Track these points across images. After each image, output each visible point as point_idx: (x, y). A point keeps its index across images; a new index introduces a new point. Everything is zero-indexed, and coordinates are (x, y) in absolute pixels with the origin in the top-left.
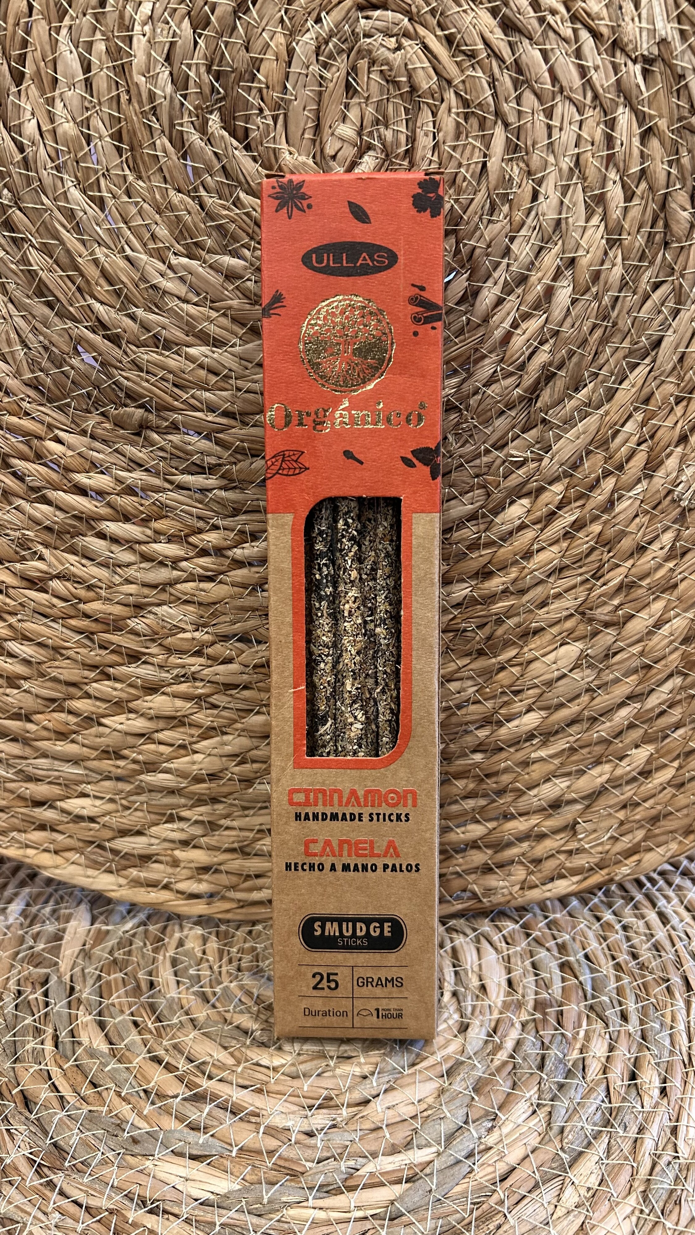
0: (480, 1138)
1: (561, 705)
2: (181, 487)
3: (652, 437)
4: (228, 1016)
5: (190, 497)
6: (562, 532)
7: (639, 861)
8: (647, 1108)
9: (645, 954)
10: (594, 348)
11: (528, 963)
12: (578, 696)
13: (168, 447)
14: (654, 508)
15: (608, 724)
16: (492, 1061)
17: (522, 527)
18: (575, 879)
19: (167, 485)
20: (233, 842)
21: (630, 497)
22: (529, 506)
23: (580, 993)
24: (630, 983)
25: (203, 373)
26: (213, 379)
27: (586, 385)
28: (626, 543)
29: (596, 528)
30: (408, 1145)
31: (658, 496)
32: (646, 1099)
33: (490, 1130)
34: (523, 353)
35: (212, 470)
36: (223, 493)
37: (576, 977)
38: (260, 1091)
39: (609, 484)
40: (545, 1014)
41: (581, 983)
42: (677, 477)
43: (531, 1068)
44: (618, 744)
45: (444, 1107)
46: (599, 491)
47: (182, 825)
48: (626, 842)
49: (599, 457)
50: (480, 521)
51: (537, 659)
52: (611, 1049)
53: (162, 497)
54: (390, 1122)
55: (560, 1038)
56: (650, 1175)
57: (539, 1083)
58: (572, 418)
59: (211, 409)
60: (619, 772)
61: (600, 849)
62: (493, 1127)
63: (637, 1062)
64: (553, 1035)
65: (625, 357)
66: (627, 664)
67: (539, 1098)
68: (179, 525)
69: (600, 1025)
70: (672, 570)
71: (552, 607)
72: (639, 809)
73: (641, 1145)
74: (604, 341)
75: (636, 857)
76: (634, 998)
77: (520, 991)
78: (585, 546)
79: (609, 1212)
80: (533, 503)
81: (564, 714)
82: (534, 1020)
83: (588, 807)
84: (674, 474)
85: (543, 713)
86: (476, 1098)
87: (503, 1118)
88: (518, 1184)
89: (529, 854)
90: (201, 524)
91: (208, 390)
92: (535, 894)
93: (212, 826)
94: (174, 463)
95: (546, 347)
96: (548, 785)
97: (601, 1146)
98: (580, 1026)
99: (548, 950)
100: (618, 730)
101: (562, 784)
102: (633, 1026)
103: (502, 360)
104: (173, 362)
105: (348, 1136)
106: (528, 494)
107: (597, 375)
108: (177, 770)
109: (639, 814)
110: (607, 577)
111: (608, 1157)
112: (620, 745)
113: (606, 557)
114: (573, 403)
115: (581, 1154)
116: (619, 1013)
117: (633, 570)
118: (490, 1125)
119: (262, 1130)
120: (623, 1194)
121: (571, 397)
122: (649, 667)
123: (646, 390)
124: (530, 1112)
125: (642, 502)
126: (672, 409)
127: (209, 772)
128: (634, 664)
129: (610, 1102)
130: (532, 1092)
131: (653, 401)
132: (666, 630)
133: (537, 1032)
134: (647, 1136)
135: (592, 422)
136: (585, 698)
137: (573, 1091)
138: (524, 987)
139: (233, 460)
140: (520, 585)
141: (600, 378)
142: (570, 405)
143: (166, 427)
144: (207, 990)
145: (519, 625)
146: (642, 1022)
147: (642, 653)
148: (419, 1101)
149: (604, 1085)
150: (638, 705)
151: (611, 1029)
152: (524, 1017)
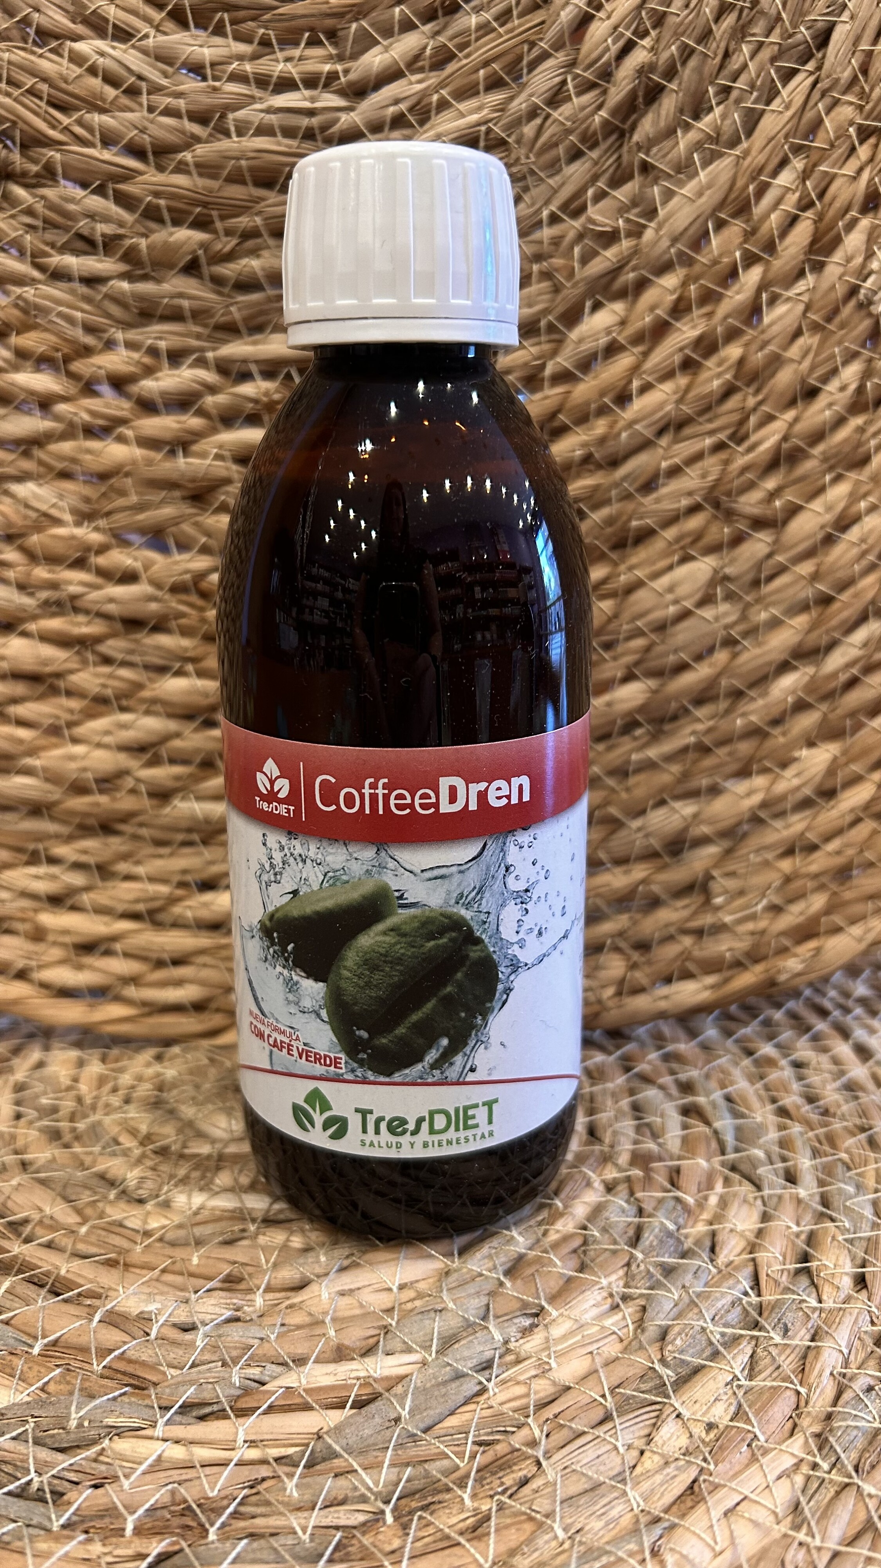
0: (506, 1342)
1: (682, 667)
2: (58, 275)
3: (821, 195)
4: (88, 1160)
5: (72, 292)
6: (677, 359)
7: (818, 950)
8: (829, 1304)
9: (831, 1094)
10: (723, 45)
11: (625, 1103)
12: (711, 650)
13: (39, 207)
14: (829, 319)
15: (761, 702)
16: (545, 1234)
17: (612, 350)
18: (710, 980)
19: (36, 274)
20: (137, 901)
21: (789, 299)
22: (622, 313)
23: (714, 1145)
24: (802, 1134)
25: (96, 83)
26: (111, 92)
27: (711, 109)
28: (785, 377)
29: (734, 351)
30: (369, 1352)
31: (832, 296)
32: (827, 1292)
33: (526, 1332)
34: (607, 49)
35: (109, 245)
36: (125, 285)
37: (708, 1123)
38: (111, 1264)
39: (752, 277)
40: (647, 1170)
41: (716, 1132)
42: (863, 265)
43: (615, 1242)
44: (778, 739)
45: (445, 1295)
46: (736, 287)
47: (54, 870)
48: (794, 915)
49: (735, 229)
50: (543, 338)
51: (639, 584)
52: (765, 1217)
53: (29, 292)
54: (340, 1314)
55: (672, 1203)
56: (835, 1403)
57: (628, 1265)
58: (690, 162)
59: (108, 140)
60: (781, 787)
61: (750, 926)
62: (533, 1326)
63: (811, 1239)
64: (660, 1201)
65: (773, 59)
66: (791, 591)
67: (626, 1285)
68: (53, 338)
69: (746, 1188)
70: (861, 430)
71: (664, 491)
72: (817, 855)
73: (816, 1358)
74: (740, 32)
75: (812, 944)
76: (808, 1153)
77: (607, 1140)
78: (716, 383)
79: (747, 1466)
80: (630, 310)
81: (688, 679)
82: (628, 1179)
83: (728, 852)
84: (859, 260)
85: (652, 683)
86: (508, 1284)
87: (555, 1313)
88: (569, 1414)
89: (630, 933)
90: (89, 340)
91: (103, 111)
92: (641, 1003)
93: (104, 871)
94: (49, 236)
95: (647, 42)
96: (661, 812)
97: (738, 1360)
98: (710, 1187)
99: (662, 1087)
100: (775, 712)
101: (687, 809)
102: (807, 1190)
103: (573, 64)
104: (48, 65)
105: (255, 1331)
106: (622, 294)
107: (726, 91)
108: (45, 769)
109: (818, 862)
110: (753, 438)
111: (751, 1377)
112: (782, 740)
113: (751, 401)
114: (693, 136)
115: (697, 1370)
116: (781, 1173)
117: (798, 428)
118: (527, 1322)
119: (97, 1317)
120: (777, 1437)
121: (687, 127)
122: (826, 600)
123: (809, 115)
124: (607, 1306)
125: (808, 308)
126: (853, 149)
127: (99, 776)
128: (803, 595)
129: (759, 1295)
130: (613, 1278)
131: (821, 135)
132: (854, 534)
133: (632, 1193)
134: (826, 1344)
135: (723, 167)
136: (721, 657)
137: (689, 1276)
138: (615, 1133)
139: (143, 230)
140: (611, 447)
141: (734, 94)
142: (684, 141)
143: (37, 175)
144: (64, 1125)
145: (610, 521)
146: (821, 1183)
147: (815, 577)
148: (402, 1287)
149: (750, 1269)
150: (810, 670)
151: (766, 1192)
152: (611, 1174)
